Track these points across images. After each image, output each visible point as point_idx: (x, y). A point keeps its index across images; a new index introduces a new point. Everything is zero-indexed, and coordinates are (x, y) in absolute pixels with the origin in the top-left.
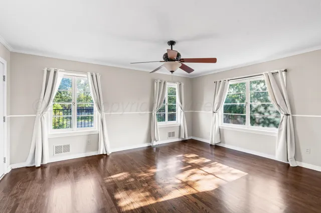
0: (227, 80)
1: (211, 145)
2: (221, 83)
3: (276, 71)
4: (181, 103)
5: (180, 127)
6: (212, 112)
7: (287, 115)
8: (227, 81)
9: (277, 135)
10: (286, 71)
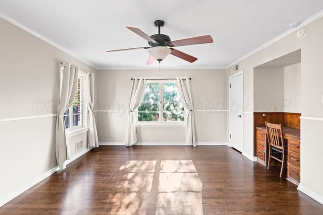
0: (145, 78)
1: (128, 147)
2: (140, 81)
3: (185, 78)
4: (92, 101)
5: (88, 132)
6: (128, 111)
7: (191, 111)
8: (145, 80)
9: (186, 127)
10: (190, 79)
